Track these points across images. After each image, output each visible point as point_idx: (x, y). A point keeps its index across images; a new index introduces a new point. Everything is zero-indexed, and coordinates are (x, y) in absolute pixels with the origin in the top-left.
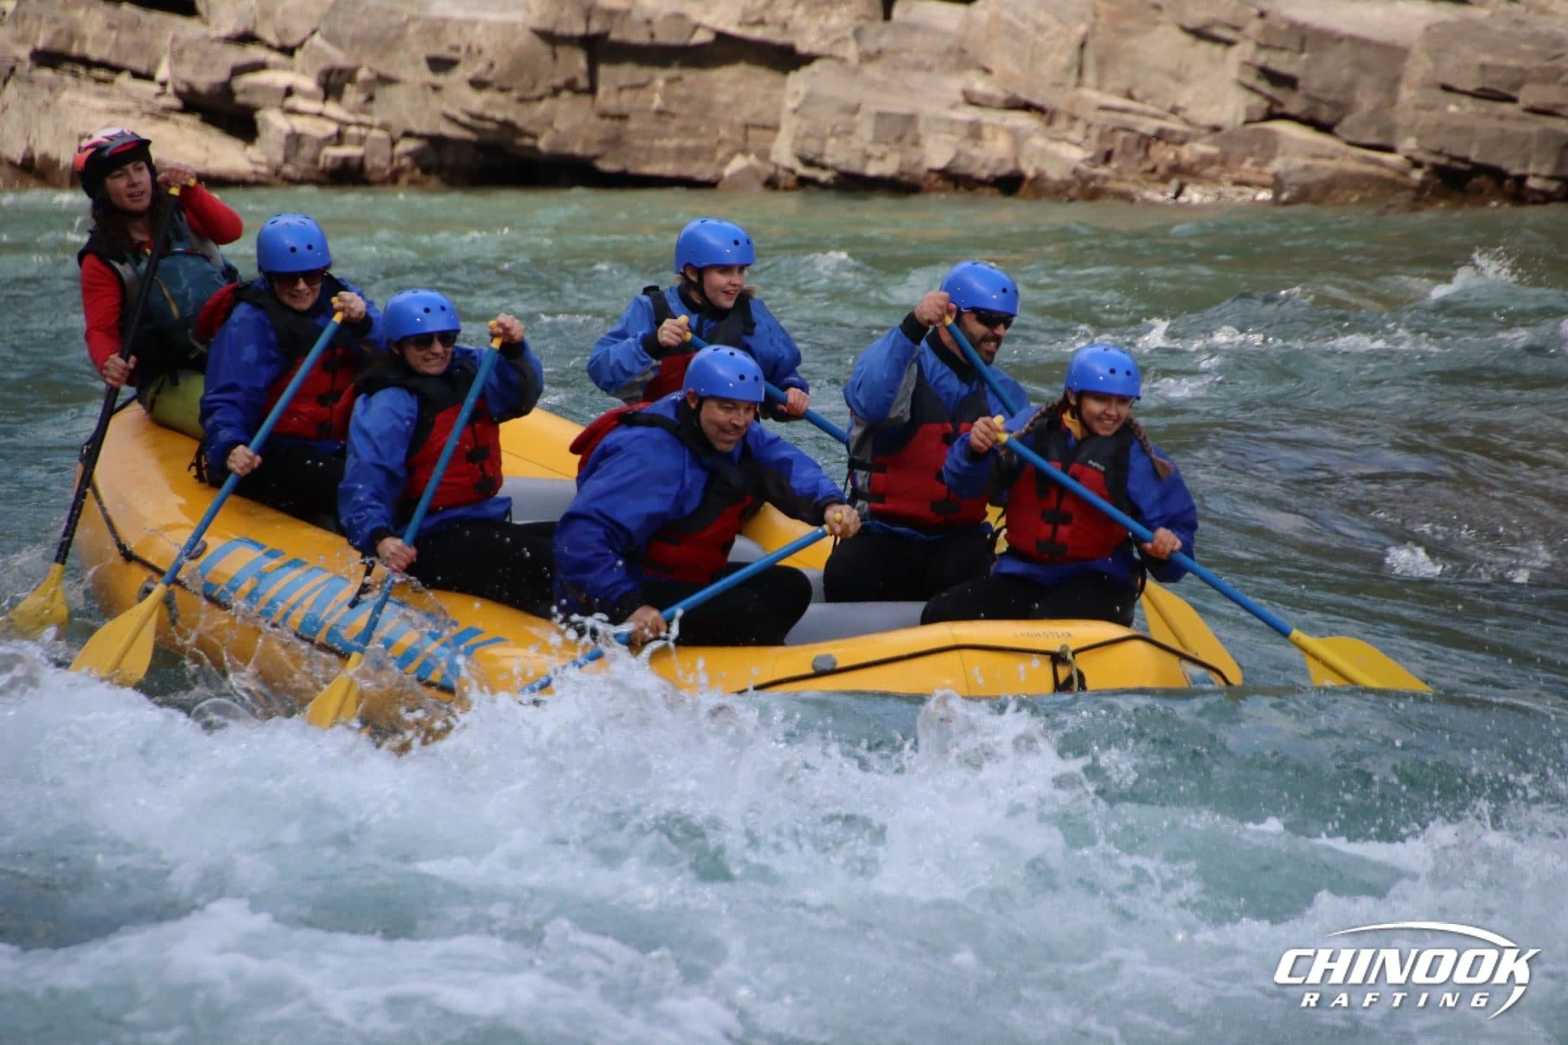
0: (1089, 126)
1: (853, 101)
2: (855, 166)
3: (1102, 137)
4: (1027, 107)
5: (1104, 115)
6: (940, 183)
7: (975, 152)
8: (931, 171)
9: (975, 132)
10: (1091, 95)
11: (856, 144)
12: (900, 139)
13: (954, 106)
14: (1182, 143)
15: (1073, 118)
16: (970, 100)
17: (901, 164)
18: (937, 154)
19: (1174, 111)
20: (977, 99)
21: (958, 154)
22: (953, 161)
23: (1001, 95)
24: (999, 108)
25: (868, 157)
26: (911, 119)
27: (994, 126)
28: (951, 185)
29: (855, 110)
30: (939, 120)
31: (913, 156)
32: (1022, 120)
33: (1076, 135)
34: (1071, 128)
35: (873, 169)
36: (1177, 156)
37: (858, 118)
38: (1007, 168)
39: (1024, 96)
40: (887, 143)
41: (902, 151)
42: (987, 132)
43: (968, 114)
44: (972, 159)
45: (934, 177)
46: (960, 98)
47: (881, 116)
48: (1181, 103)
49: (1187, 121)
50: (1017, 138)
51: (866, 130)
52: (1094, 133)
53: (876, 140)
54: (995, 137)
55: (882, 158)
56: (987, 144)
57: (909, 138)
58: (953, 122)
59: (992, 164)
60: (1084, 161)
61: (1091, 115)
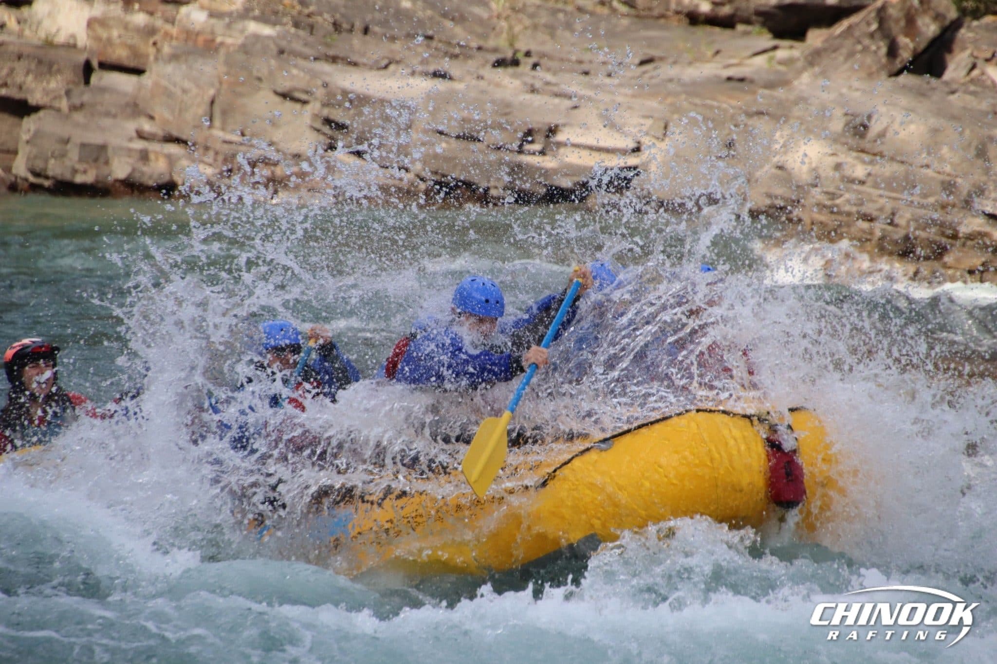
0: (217, 153)
1: (66, 135)
2: (68, 176)
3: (225, 160)
4: (178, 140)
5: (226, 146)
6: (122, 188)
7: (145, 169)
8: (116, 181)
9: (144, 156)
10: (218, 133)
11: (68, 163)
12: (96, 160)
13: (131, 140)
14: (276, 164)
15: (207, 148)
16: (141, 135)
17: (97, 176)
18: (120, 169)
19: (271, 144)
20: (146, 135)
21: (134, 170)
22: (130, 175)
23: (160, 133)
24: (159, 141)
25: (75, 171)
26: (103, 148)
27: (156, 153)
28: (128, 190)
29: (67, 141)
30: (121, 148)
31: (105, 170)
32: (173, 149)
33: (209, 157)
34: (204, 155)
35: (79, 179)
36: (273, 173)
37: (69, 146)
38: (166, 179)
39: (175, 133)
40: (87, 162)
41: (97, 168)
42: (152, 156)
43: (139, 145)
44: (143, 173)
45: (117, 184)
46: (134, 134)
47: (83, 146)
48: (275, 139)
49: (278, 151)
50: (171, 160)
51: (74, 154)
52: (220, 158)
53: (80, 160)
54: (157, 159)
55: (85, 172)
56: (152, 164)
57: (102, 160)
58: (130, 150)
59: (155, 176)
60: (213, 175)
61: (218, 146)
